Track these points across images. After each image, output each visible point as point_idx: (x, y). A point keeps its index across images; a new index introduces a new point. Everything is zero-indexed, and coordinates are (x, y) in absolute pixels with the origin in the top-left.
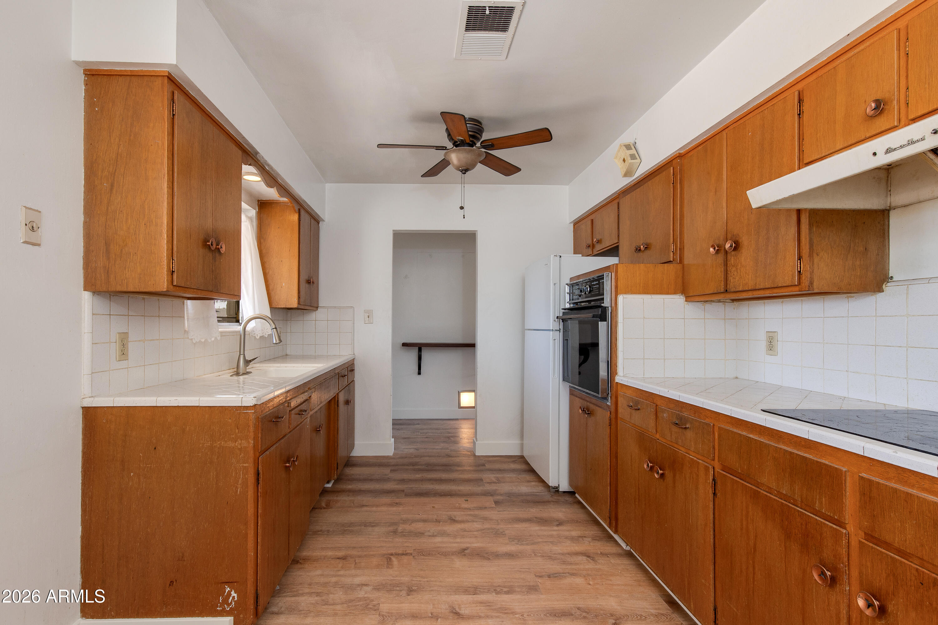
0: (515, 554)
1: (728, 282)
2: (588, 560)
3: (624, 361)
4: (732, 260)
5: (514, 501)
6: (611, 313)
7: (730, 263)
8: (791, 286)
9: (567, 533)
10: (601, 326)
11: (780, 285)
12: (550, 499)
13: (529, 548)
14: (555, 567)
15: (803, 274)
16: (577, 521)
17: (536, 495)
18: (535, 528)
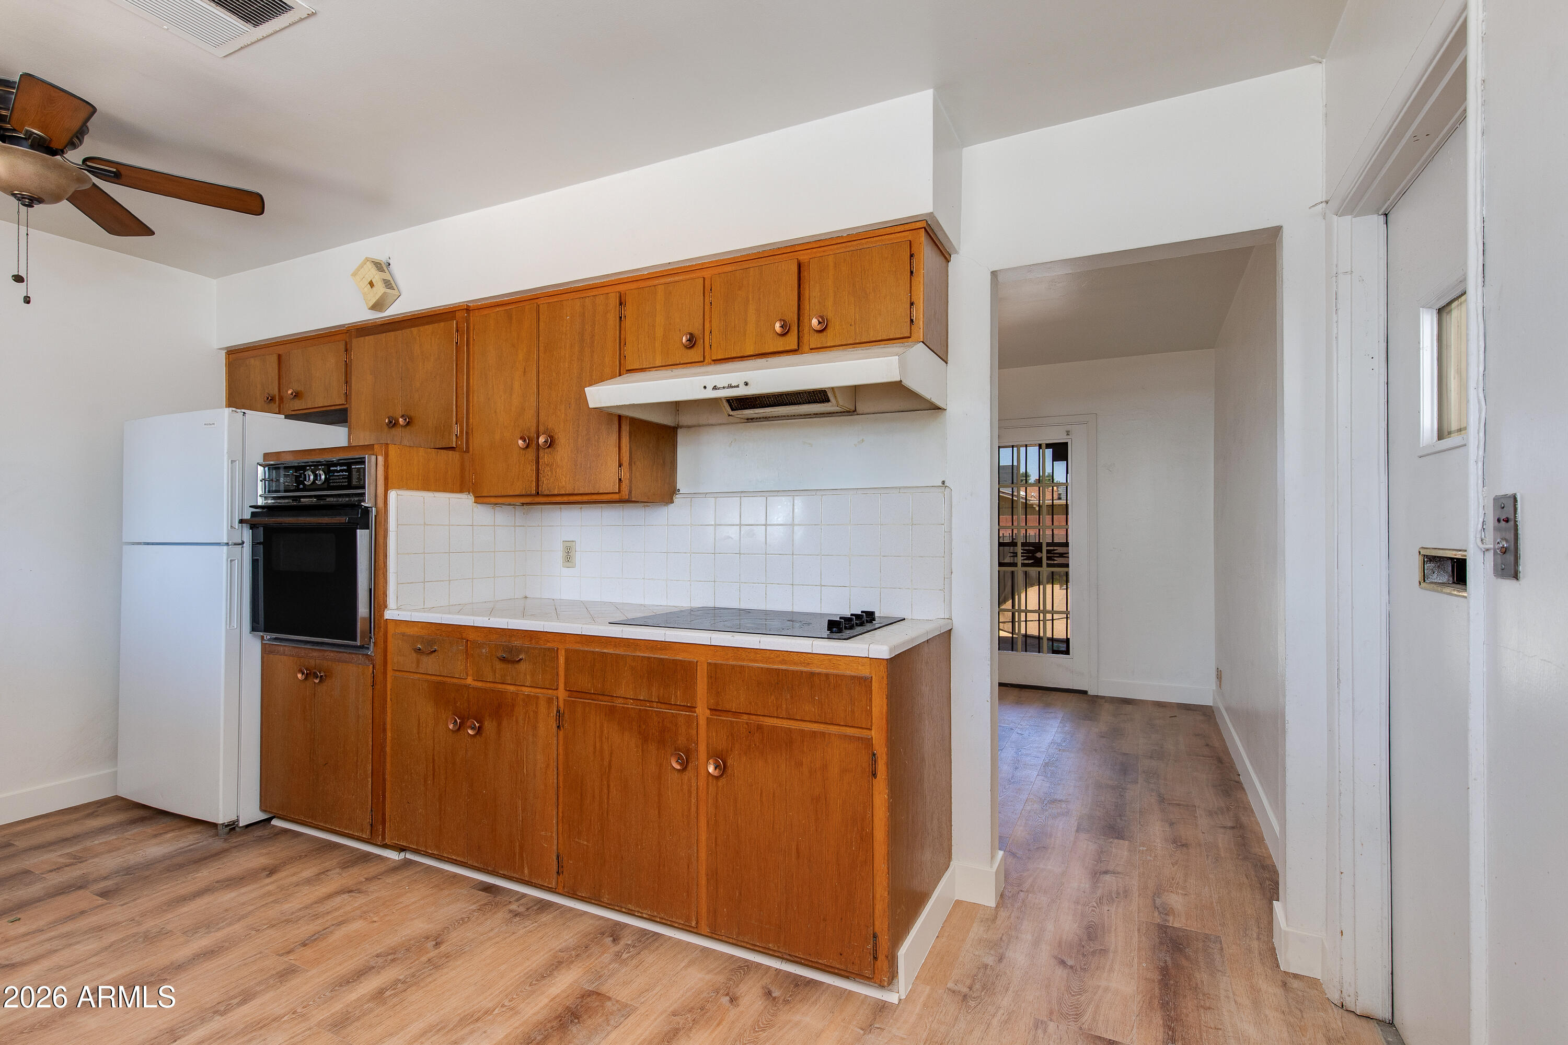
0: (217, 948)
1: (540, 483)
2: (352, 896)
3: (397, 587)
4: (545, 458)
5: (148, 877)
6: (376, 516)
7: (542, 460)
8: (613, 493)
9: (294, 879)
10: (361, 536)
11: (601, 492)
12: (226, 845)
13: (237, 927)
14: (305, 929)
15: (624, 482)
16: (300, 857)
17: (191, 850)
18: (227, 897)
